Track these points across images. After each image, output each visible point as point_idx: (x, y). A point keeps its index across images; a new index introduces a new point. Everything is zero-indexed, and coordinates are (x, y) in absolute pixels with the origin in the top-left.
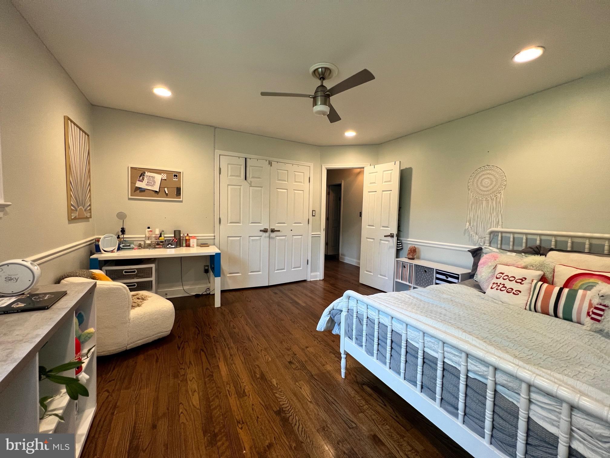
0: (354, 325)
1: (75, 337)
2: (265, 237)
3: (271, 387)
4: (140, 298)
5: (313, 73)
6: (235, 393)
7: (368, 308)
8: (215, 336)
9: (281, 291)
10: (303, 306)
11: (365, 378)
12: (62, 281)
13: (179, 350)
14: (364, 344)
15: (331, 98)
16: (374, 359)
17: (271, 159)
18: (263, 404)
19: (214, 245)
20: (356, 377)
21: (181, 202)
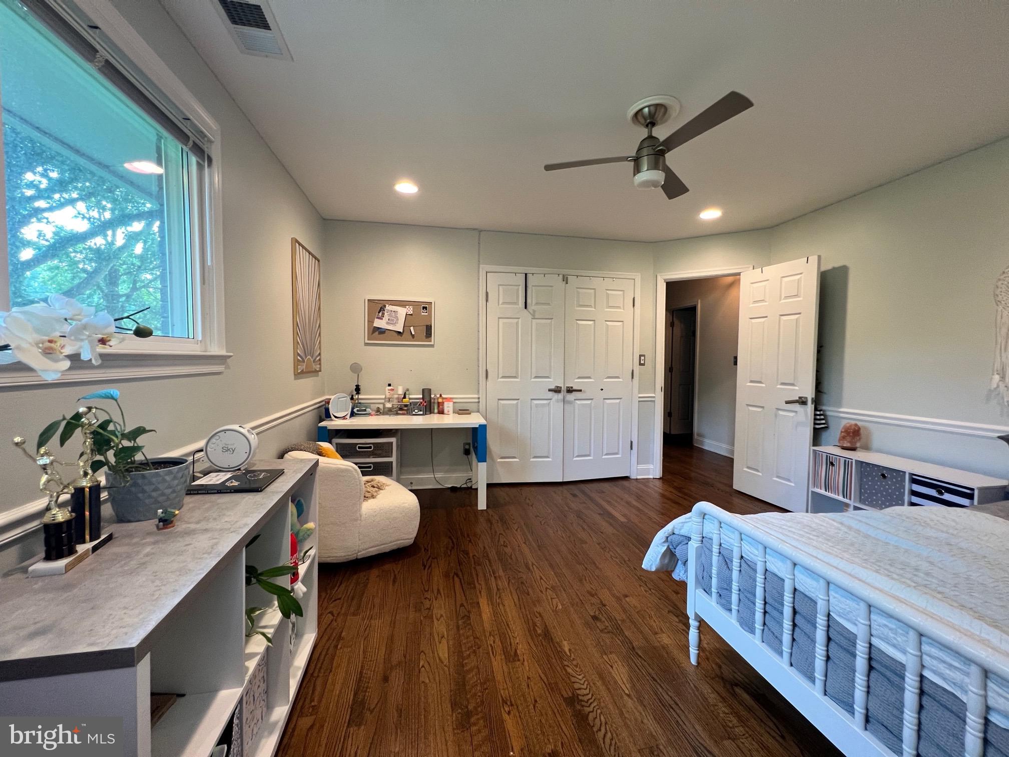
0: (713, 568)
1: (290, 533)
2: (557, 401)
3: (560, 654)
4: (376, 486)
5: (635, 118)
6: (502, 652)
7: (742, 540)
8: (477, 555)
9: (583, 492)
10: (622, 522)
11: (739, 674)
12: (286, 455)
13: (424, 569)
14: (734, 607)
15: (666, 155)
16: (756, 639)
17: (566, 271)
18: (545, 680)
19: (478, 412)
20: (720, 667)
21: (432, 346)
